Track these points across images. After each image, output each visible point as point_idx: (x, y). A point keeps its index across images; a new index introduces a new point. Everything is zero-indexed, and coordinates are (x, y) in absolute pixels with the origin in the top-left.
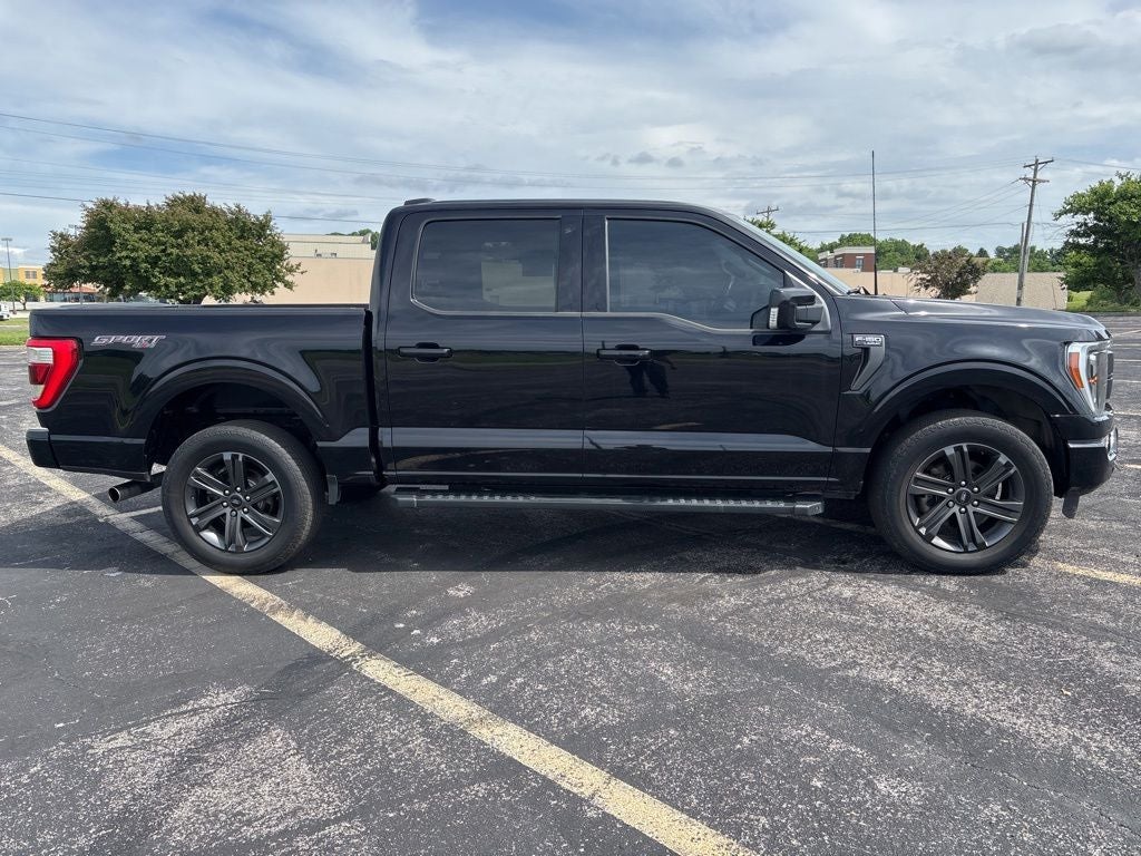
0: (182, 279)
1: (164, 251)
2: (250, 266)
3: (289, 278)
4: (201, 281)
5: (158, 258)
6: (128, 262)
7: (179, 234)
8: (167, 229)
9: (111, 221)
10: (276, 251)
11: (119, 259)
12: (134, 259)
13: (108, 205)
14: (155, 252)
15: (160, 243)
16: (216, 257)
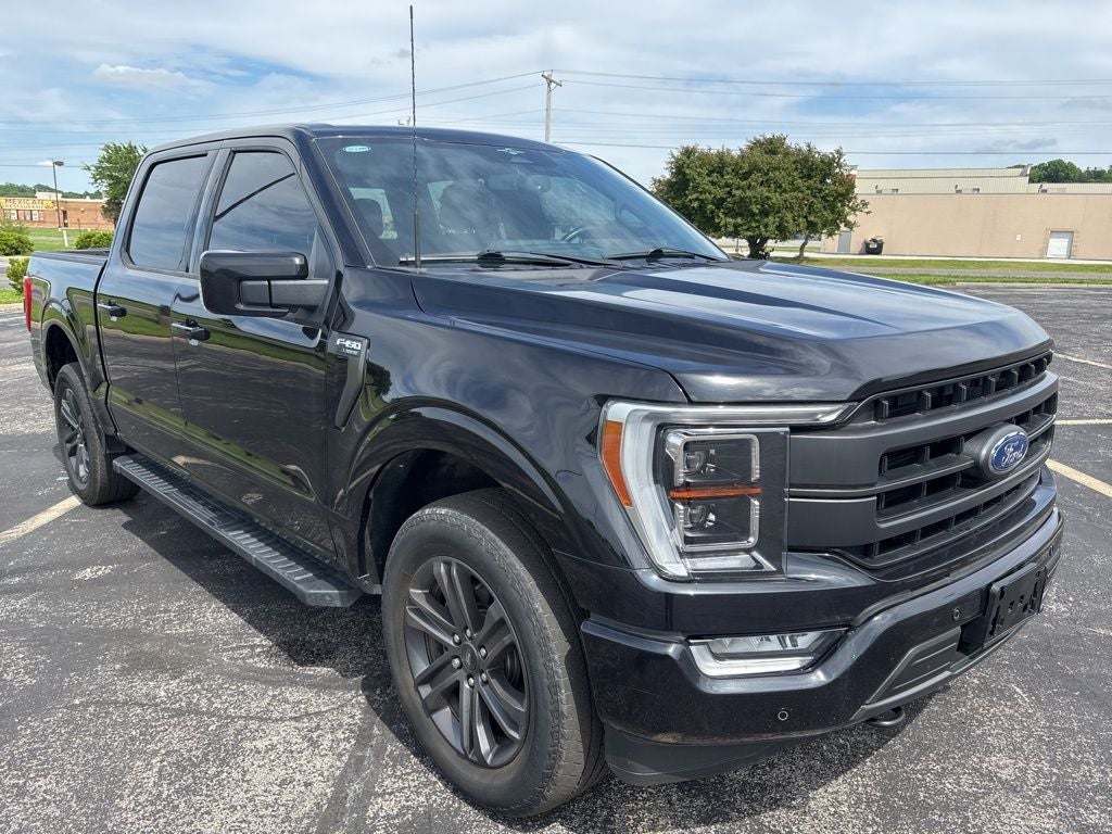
0: (739, 220)
1: (729, 193)
2: (811, 206)
3: (851, 218)
4: (757, 221)
5: (723, 200)
6: (696, 204)
7: (746, 176)
8: (735, 172)
9: (688, 167)
10: (841, 190)
11: (690, 201)
12: (702, 201)
13: (688, 152)
14: (720, 193)
15: (727, 185)
16: (776, 198)
